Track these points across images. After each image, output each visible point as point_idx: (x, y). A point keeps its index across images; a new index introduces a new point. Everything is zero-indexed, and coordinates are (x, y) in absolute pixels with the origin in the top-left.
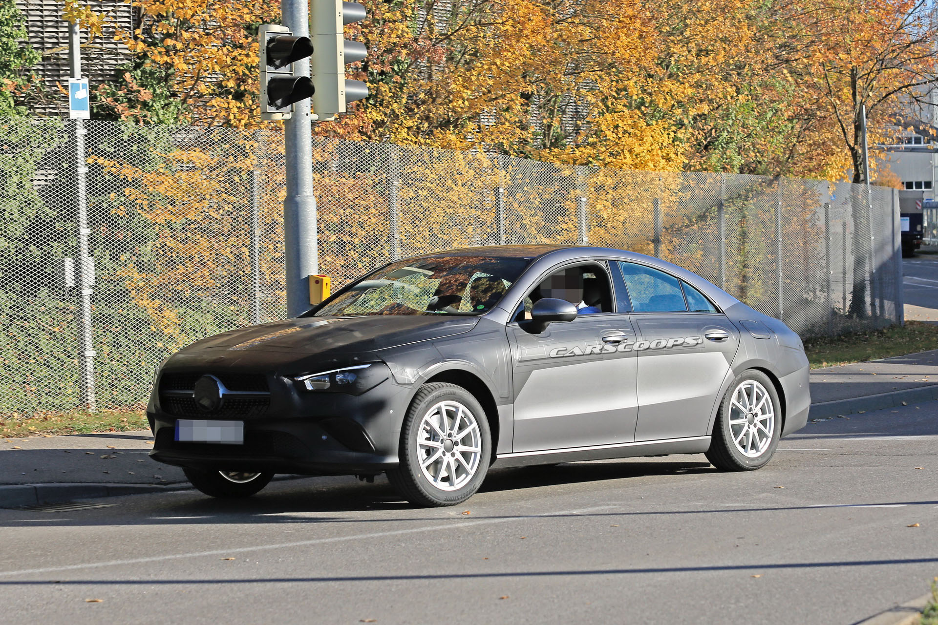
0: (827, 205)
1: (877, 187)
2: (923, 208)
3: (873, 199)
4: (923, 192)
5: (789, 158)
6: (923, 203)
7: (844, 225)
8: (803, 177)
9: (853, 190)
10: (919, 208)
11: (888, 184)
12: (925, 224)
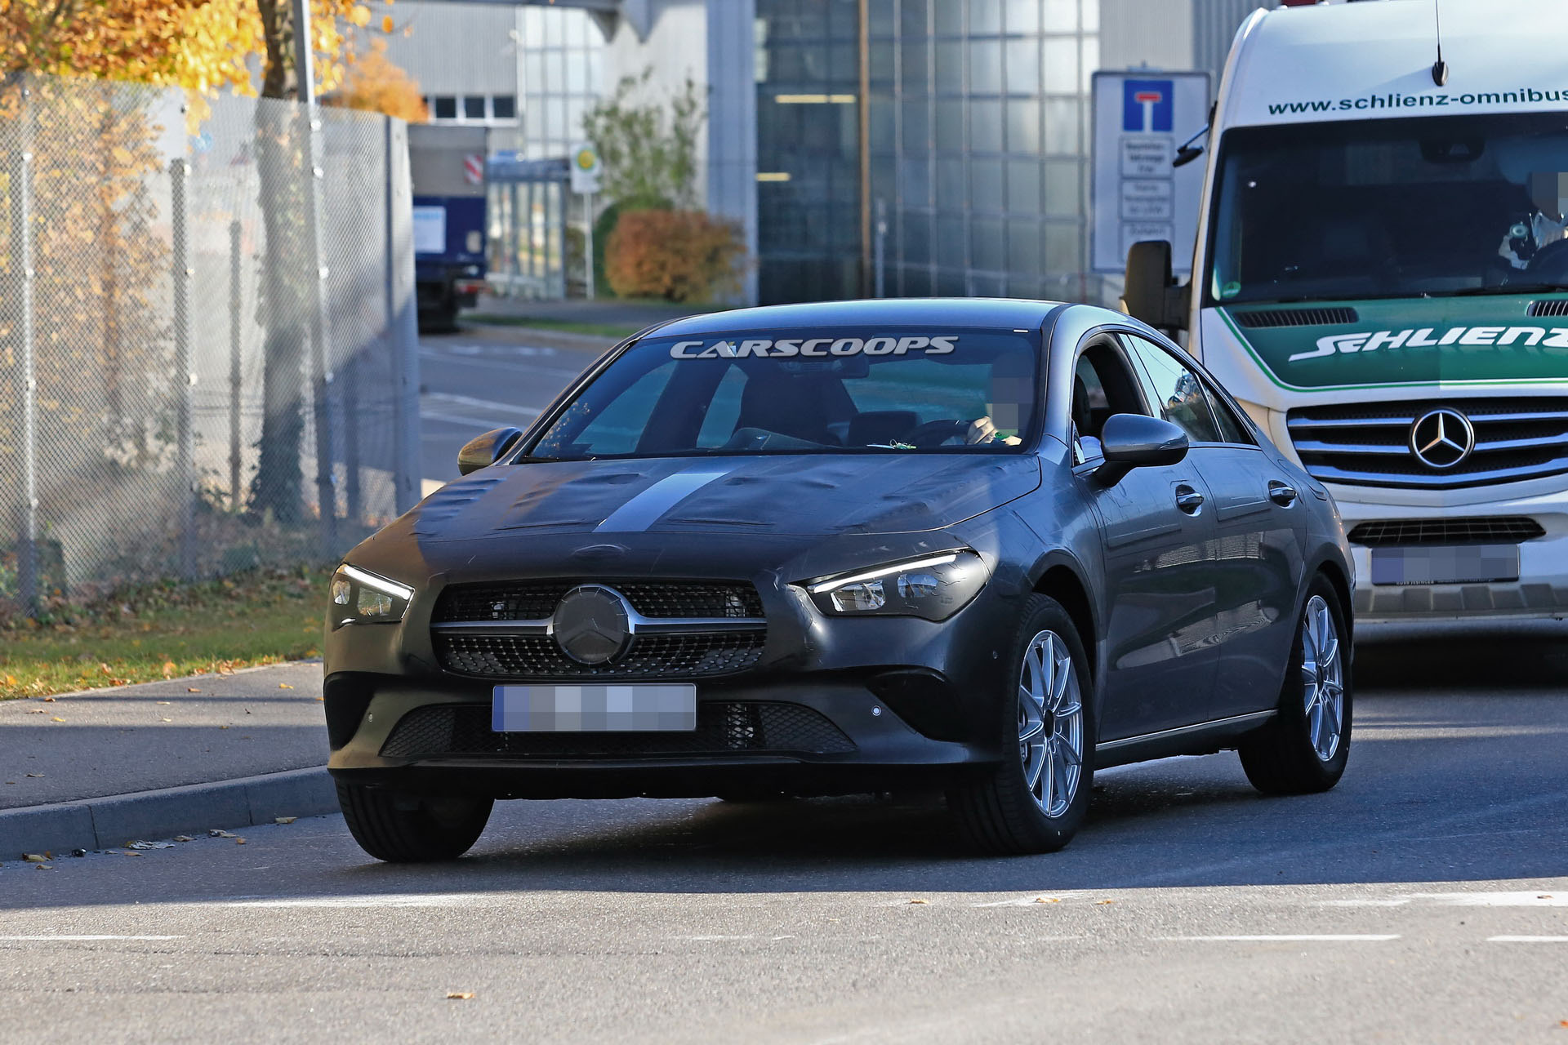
0: (177, 167)
1: (344, 114)
2: (487, 179)
3: (329, 149)
4: (487, 130)
5: (57, 13)
6: (485, 164)
7: (235, 230)
8: (103, 75)
9: (262, 119)
10: (475, 179)
11: (383, 105)
12: (496, 230)
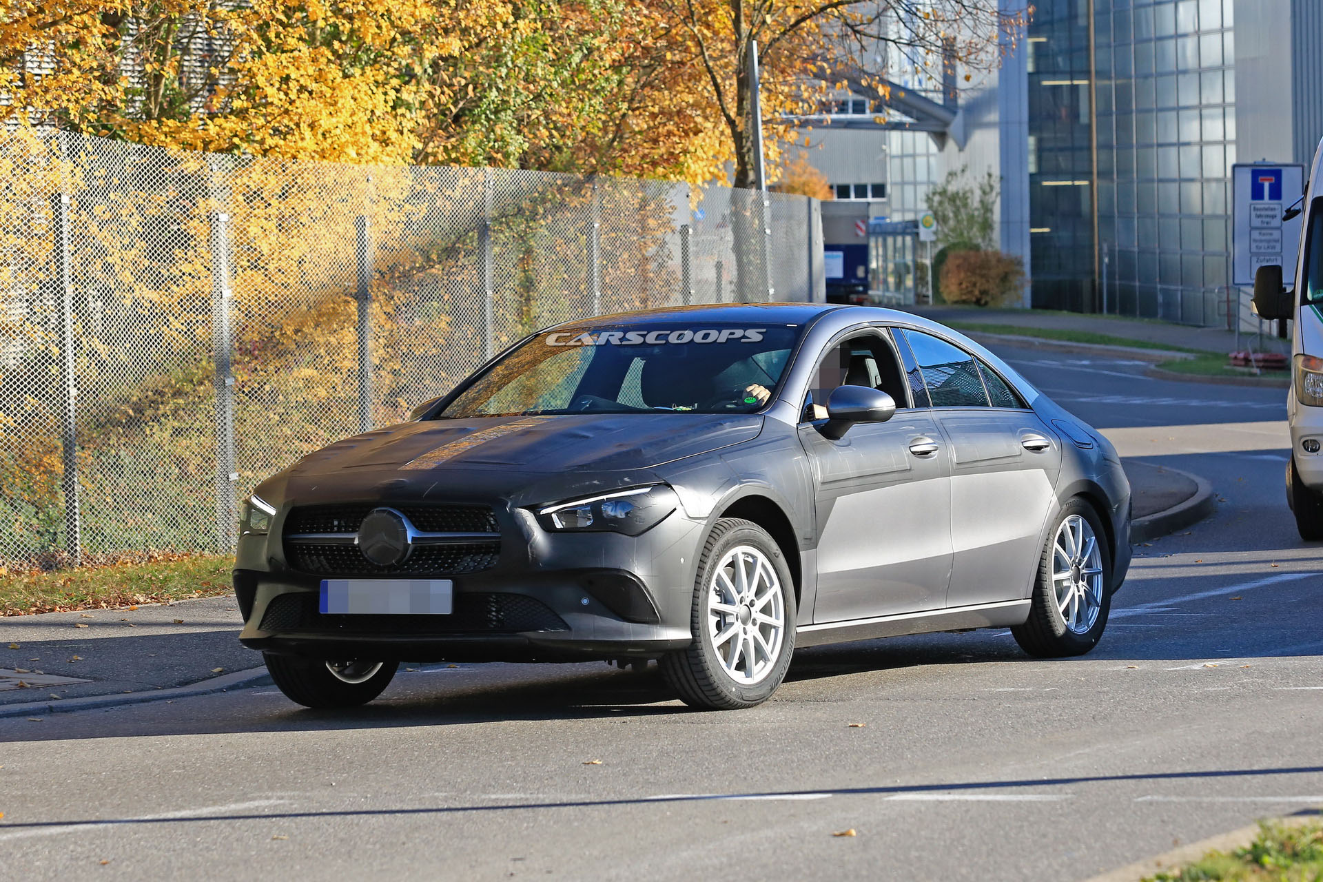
0: (684, 230)
1: (783, 196)
2: (868, 234)
3: (775, 218)
4: (869, 204)
5: (614, 140)
6: (868, 225)
7: (719, 266)
8: (640, 176)
9: (734, 200)
10: (861, 234)
11: (805, 189)
12: (873, 265)
